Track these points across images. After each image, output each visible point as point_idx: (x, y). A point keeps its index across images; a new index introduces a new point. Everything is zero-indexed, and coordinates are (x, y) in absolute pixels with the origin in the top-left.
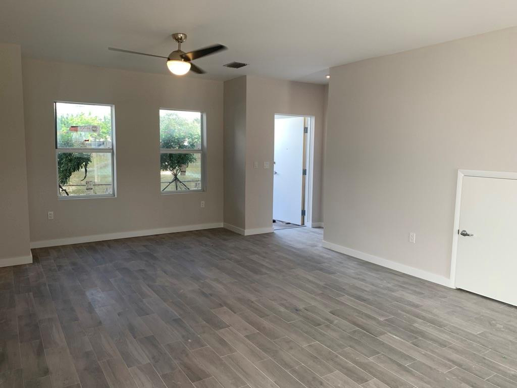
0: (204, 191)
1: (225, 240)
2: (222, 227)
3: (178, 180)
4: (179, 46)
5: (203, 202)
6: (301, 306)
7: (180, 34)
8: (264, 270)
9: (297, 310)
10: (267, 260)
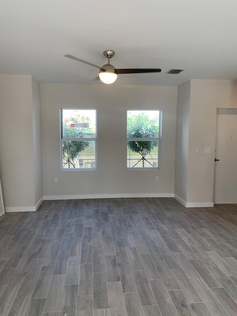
0: (159, 169)
1: (168, 209)
2: (173, 197)
3: (145, 159)
4: (109, 61)
5: (158, 177)
6: (190, 301)
7: (109, 51)
8: (180, 247)
9: (183, 305)
10: (189, 236)
